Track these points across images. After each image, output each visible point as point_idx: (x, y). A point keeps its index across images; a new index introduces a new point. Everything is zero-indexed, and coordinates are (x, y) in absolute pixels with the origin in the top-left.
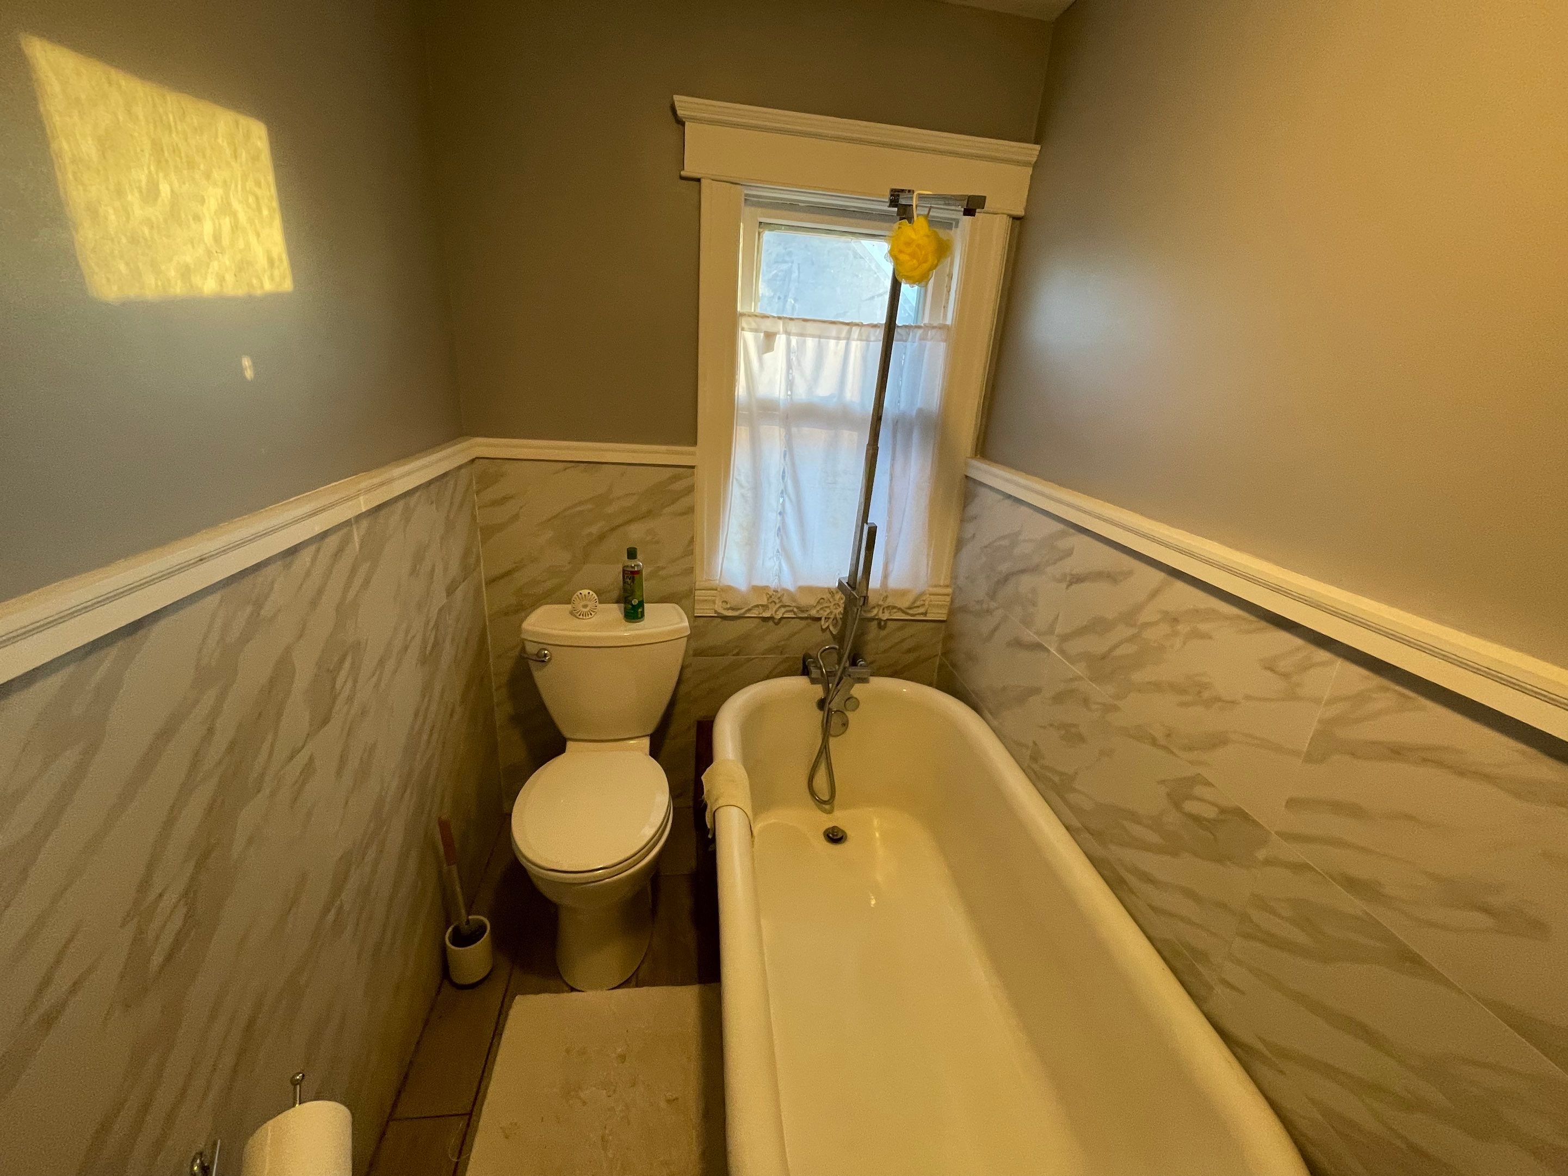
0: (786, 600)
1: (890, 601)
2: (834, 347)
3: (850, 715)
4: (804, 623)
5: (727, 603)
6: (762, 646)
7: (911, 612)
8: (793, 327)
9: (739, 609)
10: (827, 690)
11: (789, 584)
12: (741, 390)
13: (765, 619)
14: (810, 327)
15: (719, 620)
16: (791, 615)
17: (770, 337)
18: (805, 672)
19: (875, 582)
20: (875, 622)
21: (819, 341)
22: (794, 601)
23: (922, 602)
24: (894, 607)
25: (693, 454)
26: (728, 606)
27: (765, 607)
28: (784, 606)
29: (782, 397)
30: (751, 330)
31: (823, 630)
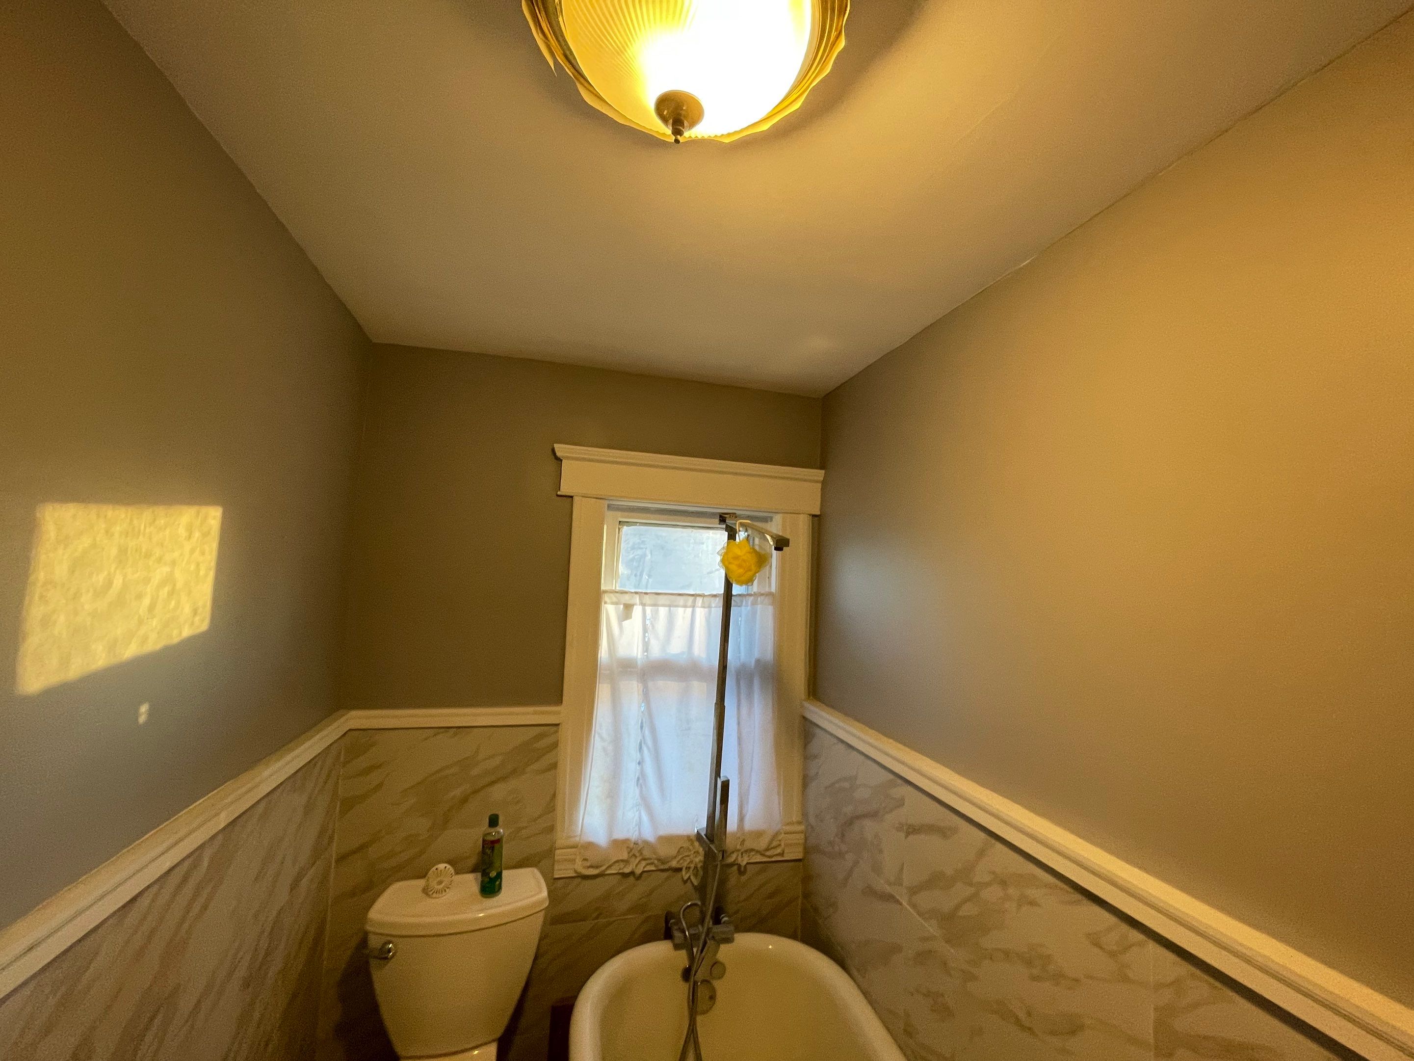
0: (647, 853)
1: (748, 845)
2: (682, 615)
3: (717, 984)
4: (665, 874)
5: (585, 860)
6: (623, 905)
7: (768, 853)
8: (647, 599)
9: (601, 866)
10: (691, 957)
11: (649, 834)
12: (603, 653)
13: (625, 875)
14: (662, 600)
15: (580, 880)
16: (653, 868)
17: (628, 607)
18: (668, 935)
19: (732, 824)
20: (736, 867)
21: (670, 609)
22: (655, 853)
23: (778, 843)
24: (752, 850)
25: (559, 713)
26: (588, 864)
27: (626, 862)
28: (645, 859)
29: (639, 656)
30: (613, 603)
31: (685, 882)
